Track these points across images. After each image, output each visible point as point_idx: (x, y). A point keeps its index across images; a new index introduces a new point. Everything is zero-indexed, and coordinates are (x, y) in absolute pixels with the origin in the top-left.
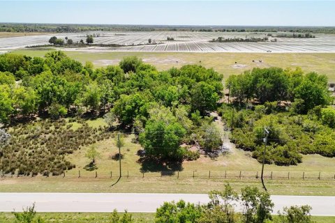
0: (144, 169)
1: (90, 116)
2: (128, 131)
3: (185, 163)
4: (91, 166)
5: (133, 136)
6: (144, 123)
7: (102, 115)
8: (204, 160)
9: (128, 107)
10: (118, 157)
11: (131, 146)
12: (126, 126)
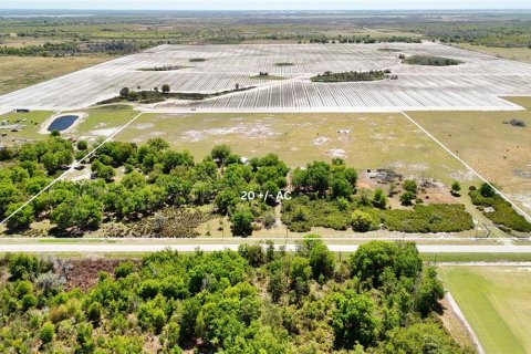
0: (234, 235)
1: (198, 202)
2: (224, 214)
3: (254, 232)
4: (208, 234)
5: (226, 217)
6: (233, 211)
7: (207, 202)
8: (264, 230)
9: (224, 200)
10: (220, 229)
11: (227, 224)
12: (222, 210)
